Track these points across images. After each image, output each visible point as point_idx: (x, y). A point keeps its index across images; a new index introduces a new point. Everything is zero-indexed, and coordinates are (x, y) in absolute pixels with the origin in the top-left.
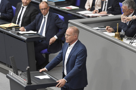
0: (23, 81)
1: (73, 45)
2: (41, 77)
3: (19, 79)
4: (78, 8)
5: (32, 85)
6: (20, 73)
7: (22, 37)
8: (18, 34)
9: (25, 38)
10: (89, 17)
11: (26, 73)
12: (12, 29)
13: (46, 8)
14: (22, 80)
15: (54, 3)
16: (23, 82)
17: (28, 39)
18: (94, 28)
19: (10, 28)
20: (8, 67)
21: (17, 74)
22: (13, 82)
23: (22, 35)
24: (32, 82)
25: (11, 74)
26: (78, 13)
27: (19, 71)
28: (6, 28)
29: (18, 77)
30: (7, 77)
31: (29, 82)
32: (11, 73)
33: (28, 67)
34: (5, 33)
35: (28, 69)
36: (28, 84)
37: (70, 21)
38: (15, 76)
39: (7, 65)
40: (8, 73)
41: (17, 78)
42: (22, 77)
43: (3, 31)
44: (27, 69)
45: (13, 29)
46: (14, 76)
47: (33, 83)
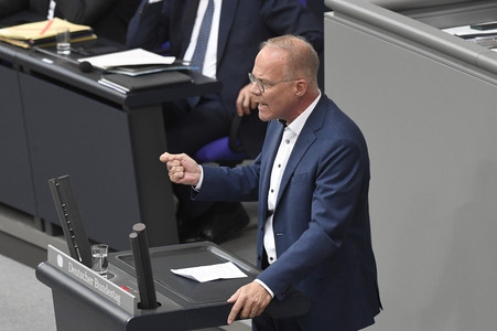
0: (115, 293)
2: (203, 274)
3: (98, 286)
5: (159, 310)
6: (100, 254)
7: (104, 83)
8: (88, 69)
9: (121, 90)
11: (130, 253)
12: (54, 49)
14: (111, 288)
16: (117, 299)
17: (134, 92)
18: (451, 31)
19: (49, 43)
20: (44, 230)
21: (88, 262)
22: (67, 301)
23: (108, 73)
24: (160, 297)
25: (60, 263)
27: (94, 248)
28: (27, 41)
29: (93, 276)
30: (43, 277)
31: (147, 300)
32: (60, 258)
33: (140, 227)
34: (22, 67)
35: (141, 234)
36: (140, 306)
38: (77, 269)
39: (38, 222)
40: (45, 259)
41: (89, 281)
42: (110, 276)
43: (16, 58)
44: (134, 235)
45: (63, 49)
46: (72, 270)
47: (167, 303)
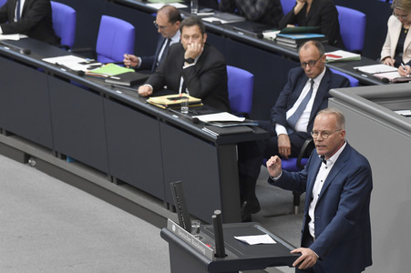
0: (203, 248)
1: (334, 158)
2: (252, 240)
3: (194, 243)
4: (359, 55)
5: (226, 259)
6: (196, 225)
7: (205, 130)
8: (197, 122)
9: (214, 135)
10: (386, 81)
11: (212, 227)
12: (180, 110)
13: (315, 62)
14: (200, 244)
15: (294, 42)
16: (204, 251)
17: (221, 136)
18: (400, 113)
19: (177, 107)
20: (168, 209)
21: (189, 229)
22: (177, 250)
23: (208, 124)
24: (227, 252)
25: (174, 229)
26: (357, 71)
27: (193, 222)
28: (164, 105)
29: (190, 237)
30: (163, 235)
31: (220, 253)
32: (174, 226)
33: (218, 212)
34: (162, 119)
35: (218, 216)
36: (216, 256)
37: (332, 91)
38: (183, 233)
39: (166, 204)
40: (166, 227)
41: (189, 240)
42: (201, 238)
43: (158, 114)
44: (214, 217)
45: (184, 110)
46: (180, 233)
47: (231, 255)
